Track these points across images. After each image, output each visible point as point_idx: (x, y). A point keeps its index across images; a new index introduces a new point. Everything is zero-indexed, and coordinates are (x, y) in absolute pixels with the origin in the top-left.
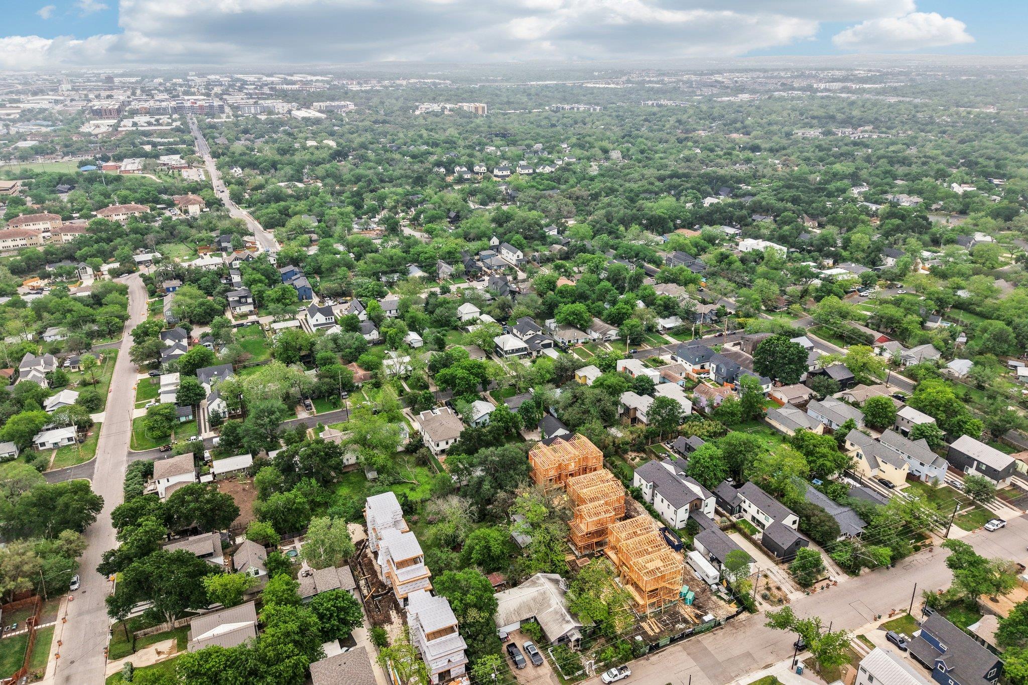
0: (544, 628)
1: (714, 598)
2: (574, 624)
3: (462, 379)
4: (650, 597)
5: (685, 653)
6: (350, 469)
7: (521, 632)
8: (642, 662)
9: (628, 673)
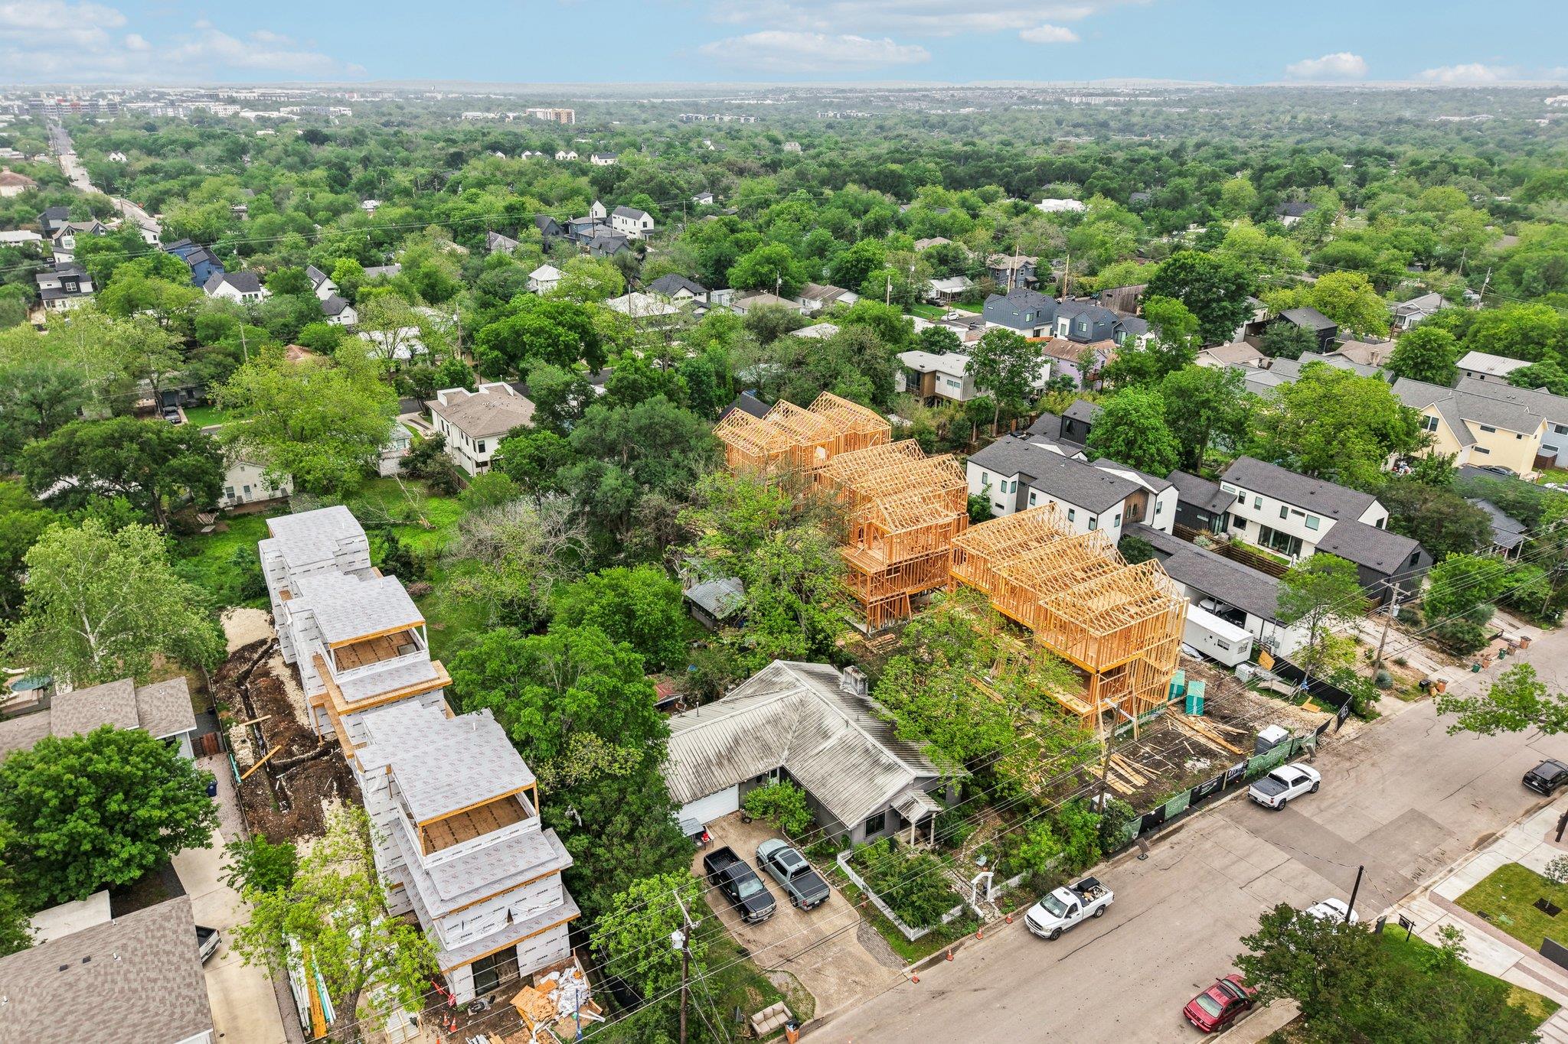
0: (818, 794)
1: (1254, 695)
2: (909, 773)
3: (538, 332)
4: (1105, 692)
5: (1243, 831)
6: (252, 510)
7: (745, 817)
8: (1129, 865)
9: (1105, 898)
